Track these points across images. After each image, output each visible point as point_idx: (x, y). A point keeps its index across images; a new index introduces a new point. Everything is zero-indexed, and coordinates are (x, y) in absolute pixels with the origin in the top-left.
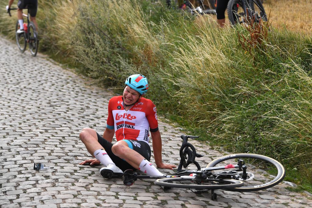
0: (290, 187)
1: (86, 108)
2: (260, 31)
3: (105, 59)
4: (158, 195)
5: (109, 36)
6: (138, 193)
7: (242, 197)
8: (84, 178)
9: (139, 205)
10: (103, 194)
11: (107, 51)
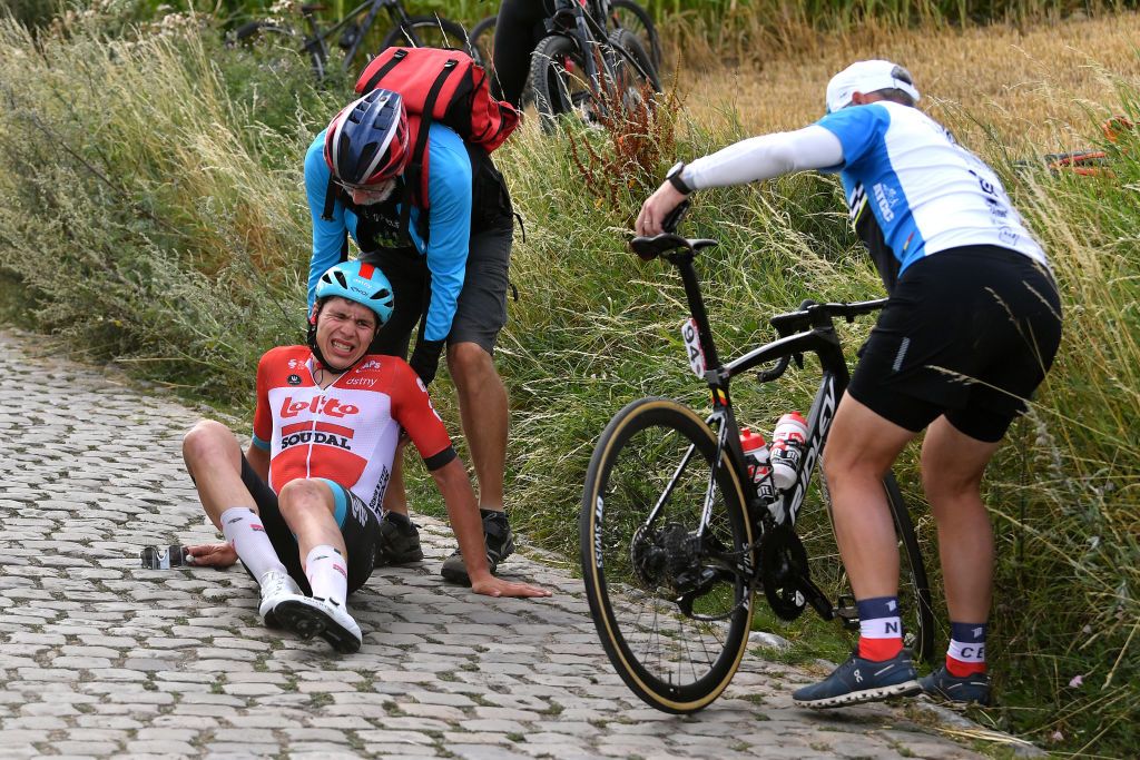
0: (768, 647)
1: (31, 423)
2: (645, 125)
3: (95, 257)
4: (300, 679)
5: (108, 178)
6: (225, 672)
7: (598, 680)
8: (29, 629)
9: (233, 709)
10: (99, 677)
11: (103, 229)
